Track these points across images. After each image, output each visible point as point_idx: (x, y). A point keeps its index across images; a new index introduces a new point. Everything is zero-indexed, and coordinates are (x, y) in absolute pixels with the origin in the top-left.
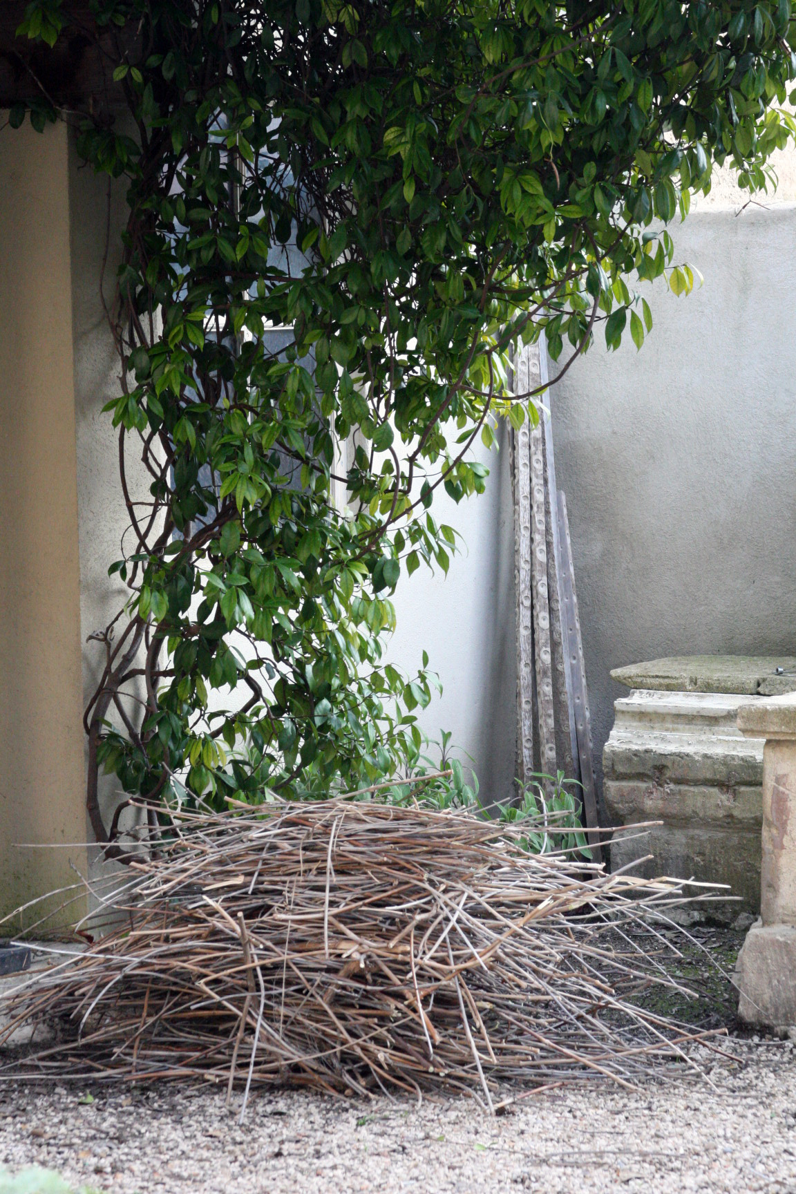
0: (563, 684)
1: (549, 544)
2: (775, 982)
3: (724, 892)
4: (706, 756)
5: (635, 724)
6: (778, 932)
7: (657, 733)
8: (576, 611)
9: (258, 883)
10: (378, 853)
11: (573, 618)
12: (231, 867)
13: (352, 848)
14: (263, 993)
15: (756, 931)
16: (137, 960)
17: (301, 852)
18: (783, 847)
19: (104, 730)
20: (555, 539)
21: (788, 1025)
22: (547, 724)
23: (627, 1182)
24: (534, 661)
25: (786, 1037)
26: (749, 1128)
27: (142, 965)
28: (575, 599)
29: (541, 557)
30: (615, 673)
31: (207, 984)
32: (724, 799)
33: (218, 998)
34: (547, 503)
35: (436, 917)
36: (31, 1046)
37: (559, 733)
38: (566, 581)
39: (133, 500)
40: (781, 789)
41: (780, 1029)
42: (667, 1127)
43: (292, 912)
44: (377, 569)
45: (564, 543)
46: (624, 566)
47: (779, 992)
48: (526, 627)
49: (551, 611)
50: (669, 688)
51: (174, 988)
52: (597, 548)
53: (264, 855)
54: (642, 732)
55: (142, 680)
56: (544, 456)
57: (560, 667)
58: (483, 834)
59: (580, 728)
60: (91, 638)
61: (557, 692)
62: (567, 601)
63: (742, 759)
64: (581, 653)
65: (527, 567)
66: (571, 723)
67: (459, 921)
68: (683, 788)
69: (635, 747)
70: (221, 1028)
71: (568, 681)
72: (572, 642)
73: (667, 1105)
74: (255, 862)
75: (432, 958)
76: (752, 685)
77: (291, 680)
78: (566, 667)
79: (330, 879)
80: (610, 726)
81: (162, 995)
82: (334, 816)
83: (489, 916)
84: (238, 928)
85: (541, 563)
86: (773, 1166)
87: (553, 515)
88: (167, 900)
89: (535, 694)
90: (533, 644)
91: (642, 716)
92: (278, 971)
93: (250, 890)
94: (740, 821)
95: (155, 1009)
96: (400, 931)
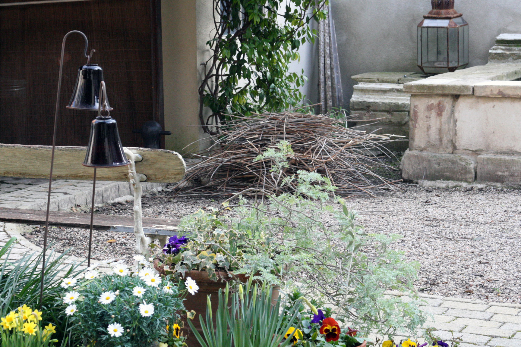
0: (334, 81)
1: (330, 37)
2: (414, 167)
3: (404, 138)
4: (383, 103)
5: (360, 93)
6: (415, 152)
7: (367, 96)
8: (338, 58)
9: (263, 137)
10: (299, 128)
11: (337, 60)
12: (254, 132)
13: (291, 126)
14: (265, 169)
15: (407, 152)
16: (227, 160)
17: (276, 128)
18: (416, 127)
19: (205, 93)
20: (331, 35)
21: (418, 180)
22: (329, 94)
23: (383, 218)
24: (325, 74)
25: (417, 183)
26: (413, 206)
27: (227, 162)
28: (337, 54)
29: (327, 41)
30: (353, 77)
31: (248, 167)
32: (389, 116)
33: (251, 171)
34: (329, 23)
35: (317, 146)
36: (187, 188)
37: (333, 96)
38: (335, 48)
39: (216, 21)
40: (416, 109)
41: (415, 181)
42: (389, 206)
43: (273, 145)
44: (293, 43)
45: (334, 36)
46: (353, 44)
47: (415, 170)
48: (322, 63)
49: (330, 58)
50: (370, 82)
51: (236, 168)
52: (344, 38)
53: (264, 129)
54: (362, 96)
55: (214, 77)
56: (328, 8)
57: (333, 76)
58: (331, 122)
59: (340, 95)
60: (201, 64)
61: (332, 84)
62: (335, 55)
63: (394, 103)
64: (339, 71)
65: (323, 44)
66: (337, 94)
67: (324, 148)
68: (376, 113)
69: (360, 100)
70: (250, 180)
71: (336, 80)
72: (337, 68)
73: (387, 201)
74: (261, 131)
75: (317, 158)
76: (397, 81)
77: (261, 78)
78: (335, 76)
79: (285, 136)
80: (352, 94)
81: (232, 171)
82: (285, 117)
83: (334, 146)
84: (258, 151)
85: (327, 43)
86: (423, 214)
87: (331, 27)
88: (235, 142)
89: (325, 84)
90: (325, 68)
91: (362, 91)
92: (269, 163)
93: (260, 139)
94: (394, 123)
95: (230, 175)
96: (306, 151)
